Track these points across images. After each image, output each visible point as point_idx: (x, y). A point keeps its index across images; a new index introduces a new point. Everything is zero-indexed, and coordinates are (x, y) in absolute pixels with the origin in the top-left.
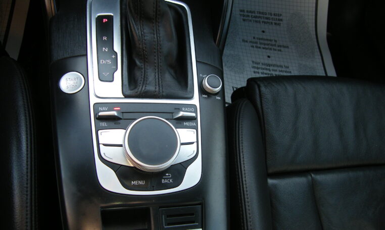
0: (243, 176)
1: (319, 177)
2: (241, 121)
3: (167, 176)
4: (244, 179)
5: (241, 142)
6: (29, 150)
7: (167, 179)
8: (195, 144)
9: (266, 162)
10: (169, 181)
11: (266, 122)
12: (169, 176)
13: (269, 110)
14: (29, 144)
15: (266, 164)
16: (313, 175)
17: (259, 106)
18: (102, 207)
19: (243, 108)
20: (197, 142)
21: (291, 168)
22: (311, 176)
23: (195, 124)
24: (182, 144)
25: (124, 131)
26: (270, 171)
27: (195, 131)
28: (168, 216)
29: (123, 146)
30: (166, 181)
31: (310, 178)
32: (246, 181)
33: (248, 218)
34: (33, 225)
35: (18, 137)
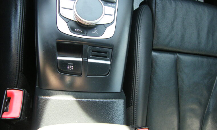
0: (138, 44)
1: (181, 57)
2: (142, 15)
3: (95, 30)
4: (138, 45)
5: (140, 26)
6: (22, 10)
7: (95, 31)
8: (113, 16)
9: (153, 41)
10: (96, 32)
11: (156, 19)
12: (96, 30)
13: (159, 12)
14: (22, 7)
15: (153, 43)
16: (178, 55)
17: (154, 10)
18: (58, 41)
19: (144, 9)
20: (115, 15)
21: (166, 48)
22: (177, 55)
23: (114, 6)
24: (105, 14)
25: (74, 2)
26: (154, 47)
27: (114, 9)
28: (93, 51)
29: (73, 9)
30: (94, 32)
31: (176, 56)
32: (139, 46)
33: (137, 66)
34: (21, 50)
35: (16, 3)
